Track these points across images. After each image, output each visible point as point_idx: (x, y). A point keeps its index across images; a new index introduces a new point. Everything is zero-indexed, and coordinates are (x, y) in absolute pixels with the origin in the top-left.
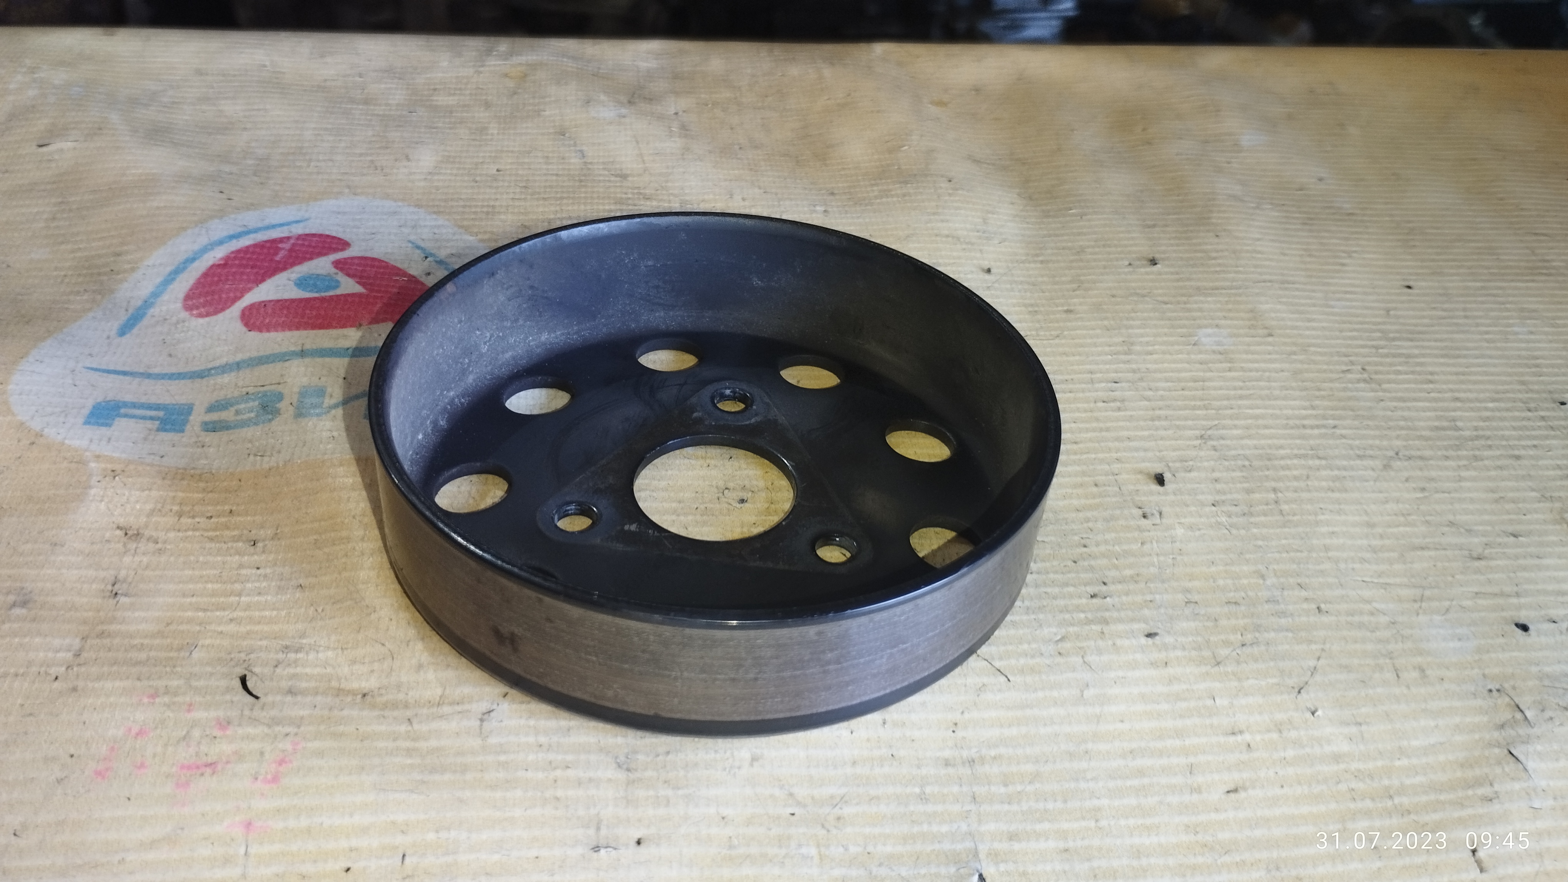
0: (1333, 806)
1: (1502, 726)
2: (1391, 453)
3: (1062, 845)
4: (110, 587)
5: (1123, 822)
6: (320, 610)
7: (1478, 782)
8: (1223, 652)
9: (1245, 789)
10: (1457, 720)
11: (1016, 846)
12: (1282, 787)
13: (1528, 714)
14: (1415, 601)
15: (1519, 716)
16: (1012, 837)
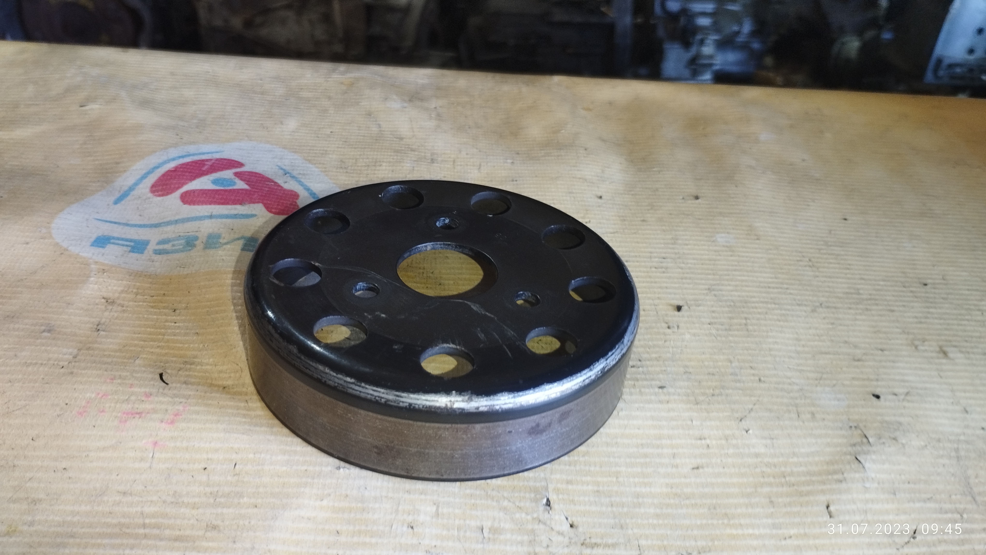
0: (751, 479)
1: (854, 445)
2: (818, 304)
3: (596, 488)
4: (95, 327)
5: (631, 480)
6: (206, 346)
7: (835, 472)
8: (701, 398)
9: (703, 467)
10: (829, 440)
11: (570, 487)
12: (724, 468)
13: (871, 440)
14: (816, 379)
15: (865, 440)
16: (568, 482)
